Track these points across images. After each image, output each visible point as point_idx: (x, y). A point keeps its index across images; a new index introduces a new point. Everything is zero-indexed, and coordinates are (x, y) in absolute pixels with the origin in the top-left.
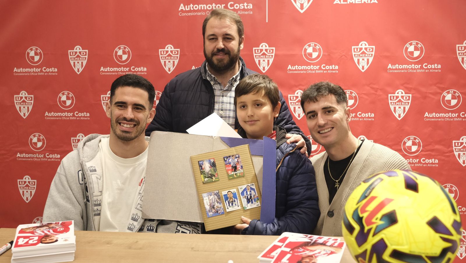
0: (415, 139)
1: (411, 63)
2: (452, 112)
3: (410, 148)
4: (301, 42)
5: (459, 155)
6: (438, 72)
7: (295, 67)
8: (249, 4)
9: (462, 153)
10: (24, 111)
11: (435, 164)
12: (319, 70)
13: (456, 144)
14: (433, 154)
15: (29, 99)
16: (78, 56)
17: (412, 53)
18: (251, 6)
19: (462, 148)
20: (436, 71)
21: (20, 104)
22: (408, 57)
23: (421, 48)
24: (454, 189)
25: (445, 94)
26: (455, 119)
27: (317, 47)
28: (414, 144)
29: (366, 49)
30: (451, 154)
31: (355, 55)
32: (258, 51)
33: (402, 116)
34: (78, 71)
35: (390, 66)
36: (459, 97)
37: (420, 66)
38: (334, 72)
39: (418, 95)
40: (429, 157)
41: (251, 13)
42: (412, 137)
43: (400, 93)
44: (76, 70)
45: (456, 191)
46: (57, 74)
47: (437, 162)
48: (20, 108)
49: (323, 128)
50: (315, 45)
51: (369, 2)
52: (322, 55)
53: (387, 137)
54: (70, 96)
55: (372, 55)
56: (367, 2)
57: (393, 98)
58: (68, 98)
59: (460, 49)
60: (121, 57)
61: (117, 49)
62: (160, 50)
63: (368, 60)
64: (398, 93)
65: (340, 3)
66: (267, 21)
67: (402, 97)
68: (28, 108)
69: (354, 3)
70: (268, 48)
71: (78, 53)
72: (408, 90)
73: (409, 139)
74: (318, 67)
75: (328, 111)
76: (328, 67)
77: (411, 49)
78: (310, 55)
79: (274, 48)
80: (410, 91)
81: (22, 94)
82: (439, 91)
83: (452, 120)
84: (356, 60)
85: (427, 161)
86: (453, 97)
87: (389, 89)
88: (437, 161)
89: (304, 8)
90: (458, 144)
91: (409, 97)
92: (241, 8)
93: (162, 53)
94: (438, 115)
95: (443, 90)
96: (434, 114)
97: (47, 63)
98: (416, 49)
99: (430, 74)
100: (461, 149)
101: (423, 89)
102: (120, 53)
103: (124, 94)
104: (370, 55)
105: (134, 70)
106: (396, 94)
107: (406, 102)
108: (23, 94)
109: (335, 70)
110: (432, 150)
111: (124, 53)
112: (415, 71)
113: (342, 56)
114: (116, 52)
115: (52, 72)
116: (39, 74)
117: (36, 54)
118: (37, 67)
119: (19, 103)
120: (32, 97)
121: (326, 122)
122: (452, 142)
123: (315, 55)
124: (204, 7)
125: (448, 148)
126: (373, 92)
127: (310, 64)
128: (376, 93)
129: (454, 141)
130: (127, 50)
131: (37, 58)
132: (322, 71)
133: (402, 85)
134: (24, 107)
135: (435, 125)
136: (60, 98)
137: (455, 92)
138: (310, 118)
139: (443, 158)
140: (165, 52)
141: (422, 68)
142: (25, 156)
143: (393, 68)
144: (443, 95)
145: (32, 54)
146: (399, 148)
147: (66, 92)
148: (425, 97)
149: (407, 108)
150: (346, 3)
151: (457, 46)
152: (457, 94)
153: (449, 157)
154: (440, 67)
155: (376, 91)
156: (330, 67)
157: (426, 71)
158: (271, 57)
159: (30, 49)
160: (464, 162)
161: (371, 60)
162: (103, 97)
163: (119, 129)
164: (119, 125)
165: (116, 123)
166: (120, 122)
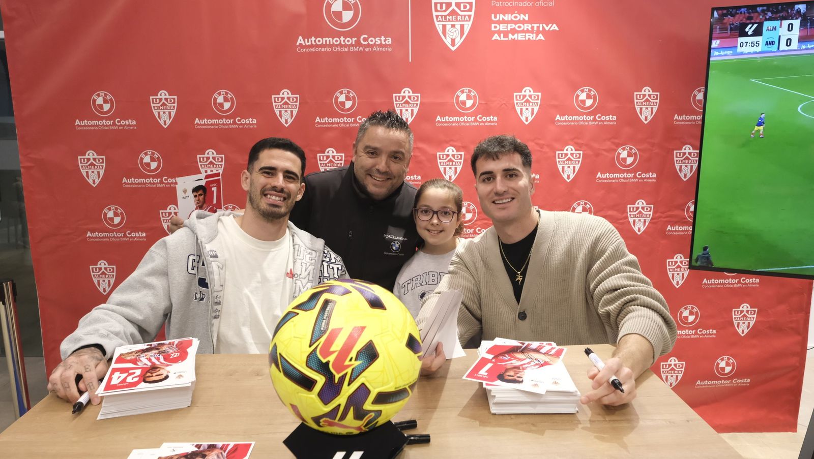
0: (586, 204)
1: (582, 114)
2: (628, 172)
4: (452, 87)
5: (634, 221)
6: (613, 125)
7: (445, 118)
8: (387, 39)
9: (637, 220)
10: (94, 177)
12: (474, 122)
13: (632, 209)
15: (99, 160)
16: (164, 104)
17: (583, 102)
18: (389, 41)
19: (637, 214)
20: (611, 123)
21: (87, 167)
22: (579, 106)
23: (595, 95)
25: (620, 150)
26: (631, 180)
27: (472, 94)
28: (585, 210)
29: (530, 96)
30: (625, 221)
31: (517, 103)
32: (399, 99)
33: (572, 177)
34: (165, 124)
35: (558, 117)
36: (635, 154)
37: (592, 117)
38: (492, 124)
39: (589, 152)
41: (390, 49)
42: (583, 202)
43: (569, 150)
44: (162, 122)
46: (136, 128)
48: (87, 173)
49: (502, 197)
50: (470, 91)
51: (534, 39)
52: (479, 103)
53: (554, 202)
54: (156, 156)
55: (537, 103)
56: (531, 39)
57: (562, 156)
58: (153, 159)
59: (638, 98)
60: (221, 105)
61: (216, 95)
62: (273, 96)
63: (533, 110)
64: (567, 150)
65: (499, 39)
66: (410, 61)
68: (98, 172)
69: (516, 39)
70: (411, 94)
71: (164, 101)
72: (578, 147)
73: (579, 205)
74: (473, 118)
75: (510, 174)
76: (484, 119)
77: (583, 96)
78: (464, 103)
79: (419, 95)
80: (581, 147)
81: (89, 155)
82: (614, 147)
83: (627, 181)
84: (518, 109)
86: (630, 155)
87: (557, 145)
89: (456, 43)
90: (633, 210)
91: (580, 154)
92: (377, 43)
93: (276, 101)
94: (612, 176)
95: (618, 145)
96: (608, 174)
97: (121, 113)
98: (589, 97)
99: (604, 128)
101: (596, 145)
102: (220, 99)
105: (240, 122)
106: (565, 152)
107: (576, 161)
108: (91, 154)
109: (493, 122)
111: (226, 100)
112: (587, 123)
113: (502, 105)
114: (215, 99)
115: (129, 125)
116: (111, 128)
117: (105, 101)
118: (107, 119)
119: (85, 166)
120: (102, 159)
122: (627, 207)
123: (469, 103)
124: (330, 41)
125: (623, 214)
126: (539, 149)
127: (463, 115)
128: (541, 150)
129: (629, 206)
130: (229, 96)
131: (106, 107)
132: (478, 124)
133: (572, 140)
134: (93, 172)
135: (609, 187)
136: (142, 159)
137: (631, 149)
138: (484, 181)
140: (280, 99)
141: (594, 120)
142: (98, 235)
143: (562, 119)
144: (618, 152)
145: (100, 101)
147: (150, 152)
148: (597, 155)
149: (577, 167)
150: (507, 39)
151: (635, 93)
152: (633, 151)
153: (622, 223)
154: (615, 118)
155: (542, 148)
156: (488, 118)
157: (600, 123)
158: (415, 105)
159: (97, 95)
160: (639, 230)
161: (536, 109)
162: (200, 158)
163: (264, 202)
164: (264, 197)
165: (261, 194)
166: (267, 192)
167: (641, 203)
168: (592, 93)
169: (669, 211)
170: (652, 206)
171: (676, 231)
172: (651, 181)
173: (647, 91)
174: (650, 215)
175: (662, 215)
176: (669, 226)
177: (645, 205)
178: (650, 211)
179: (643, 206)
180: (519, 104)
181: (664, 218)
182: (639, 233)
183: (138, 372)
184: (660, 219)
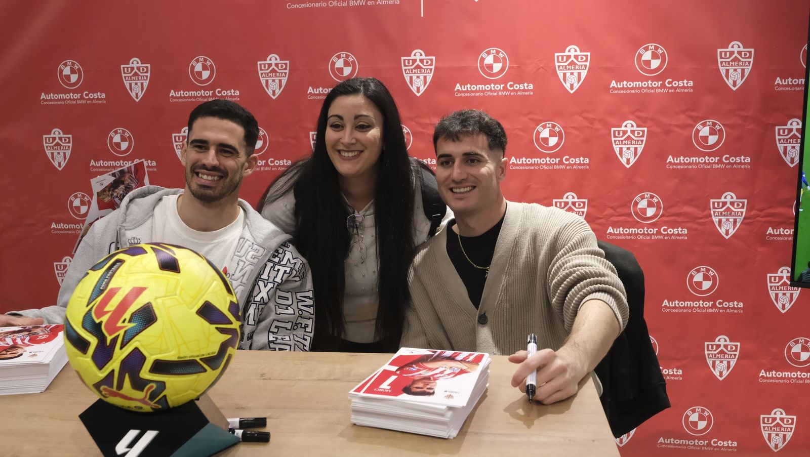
0: (652, 197)
1: (647, 79)
2: (710, 155)
3: (644, 211)
4: (476, 48)
5: (720, 221)
6: (688, 93)
7: (466, 86)
9: (724, 219)
10: (59, 159)
11: (682, 235)
12: (503, 91)
13: (716, 204)
14: (680, 219)
15: (65, 140)
16: (136, 74)
17: (648, 63)
19: (724, 211)
20: (686, 91)
21: (53, 148)
22: (642, 68)
23: (663, 54)
24: (711, 273)
25: (699, 126)
26: (715, 166)
27: (501, 55)
28: (650, 204)
29: (576, 57)
31: (559, 66)
32: (409, 63)
33: (633, 161)
34: (137, 97)
35: (613, 84)
36: (720, 130)
37: (660, 83)
38: (526, 93)
39: (656, 129)
40: (674, 225)
41: (398, 2)
42: (647, 195)
43: (629, 126)
44: (133, 95)
45: (714, 277)
46: (105, 102)
47: (686, 233)
48: (52, 154)
49: (459, 185)
50: (498, 52)
52: (509, 67)
53: (610, 194)
54: (127, 135)
55: (586, 66)
57: (619, 134)
58: (123, 139)
59: (723, 56)
61: (194, 62)
62: (259, 63)
63: (579, 74)
64: (626, 126)
66: (422, 16)
67: (633, 132)
68: (65, 154)
70: (424, 57)
71: (135, 70)
72: (641, 122)
73: (643, 198)
74: (502, 86)
75: (471, 159)
76: (517, 87)
77: (647, 56)
78: (490, 67)
79: (434, 58)
80: (644, 122)
81: (54, 134)
82: (690, 122)
83: (710, 167)
84: (560, 74)
85: (671, 231)
86: (712, 132)
87: (611, 120)
88: (685, 231)
90: (718, 205)
91: (643, 131)
93: (263, 68)
95: (696, 120)
96: (682, 158)
97: (89, 85)
98: (655, 56)
99: (676, 96)
100: (723, 213)
101: (665, 120)
102: (198, 67)
103: (205, 128)
104: (583, 66)
105: (220, 94)
106: (623, 128)
107: (638, 141)
108: (57, 133)
109: (528, 90)
110: (678, 215)
111: (205, 68)
112: (653, 91)
113: (540, 68)
114: (193, 67)
115: (98, 99)
116: (79, 102)
117: (73, 71)
118: (75, 91)
119: (50, 146)
120: (69, 138)
122: (710, 202)
123: (497, 67)
125: (703, 211)
126: (588, 125)
127: (489, 82)
128: (591, 126)
129: (712, 201)
130: (208, 63)
132: (508, 93)
133: (633, 113)
134: (59, 153)
135: (684, 175)
136: (111, 138)
137: (714, 124)
138: (442, 164)
139: (695, 226)
140: (267, 65)
141: (663, 86)
142: (63, 226)
143: (619, 86)
144: (697, 129)
145: (67, 71)
146: (628, 211)
147: (120, 130)
148: (668, 132)
149: (640, 149)
151: (719, 50)
152: (718, 127)
153: (703, 224)
154: (691, 83)
155: (592, 124)
156: (521, 85)
157: (670, 91)
158: (429, 71)
159: (64, 64)
160: (727, 233)
161: (584, 74)
162: (175, 137)
163: (195, 182)
164: (195, 176)
165: (191, 172)
166: (197, 170)
167: (729, 197)
168: (660, 51)
169: (770, 207)
170: (746, 201)
171: (780, 235)
172: (743, 167)
173: (736, 47)
174: (742, 213)
175: (759, 213)
176: (770, 228)
177: (735, 199)
178: (743, 207)
179: (732, 200)
180: (561, 68)
181: (763, 217)
182: (727, 237)
184: (757, 219)
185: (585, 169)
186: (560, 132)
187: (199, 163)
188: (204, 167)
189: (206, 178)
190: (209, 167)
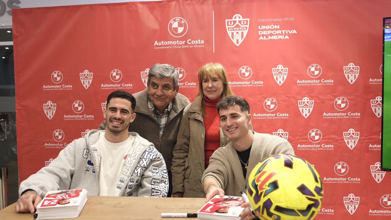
0: (317, 131)
1: (313, 79)
2: (342, 112)
3: (314, 137)
4: (237, 66)
5: (348, 142)
6: (332, 85)
7: (233, 82)
8: (201, 41)
9: (350, 141)
10: (50, 115)
11: (331, 148)
12: (250, 84)
13: (346, 134)
14: (330, 141)
15: (53, 106)
16: (86, 77)
17: (313, 72)
18: (203, 42)
19: (350, 137)
20: (330, 84)
21: (47, 110)
22: (311, 75)
23: (320, 69)
24: (345, 165)
25: (337, 100)
26: (344, 117)
27: (249, 69)
28: (316, 134)
29: (282, 70)
30: (342, 141)
31: (274, 74)
33: (308, 115)
34: (86, 87)
35: (298, 81)
37: (319, 81)
38: (260, 85)
39: (319, 101)
40: (327, 143)
41: (203, 46)
42: (315, 130)
43: (306, 99)
44: (85, 86)
45: (346, 167)
46: (72, 89)
47: (333, 147)
48: (47, 112)
49: (230, 128)
50: (247, 68)
51: (283, 38)
52: (252, 74)
53: (298, 130)
54: (81, 104)
55: (286, 74)
56: (282, 38)
57: (301, 103)
58: (79, 105)
59: (346, 69)
60: (115, 77)
61: (112, 72)
62: (141, 72)
63: (283, 77)
64: (304, 100)
65: (263, 39)
66: (214, 52)
67: (308, 102)
68: (53, 112)
69: (273, 39)
71: (86, 75)
72: (311, 98)
73: (313, 131)
74: (249, 82)
75: (234, 116)
76: (256, 83)
77: (313, 69)
78: (244, 74)
80: (312, 98)
81: (48, 103)
82: (333, 98)
83: (342, 117)
84: (275, 77)
85: (326, 146)
86: (343, 102)
87: (298, 97)
88: (333, 146)
89: (239, 42)
90: (347, 135)
91: (312, 102)
92: (196, 43)
93: (143, 74)
94: (332, 114)
95: (336, 97)
96: (330, 114)
97: (65, 82)
98: (316, 69)
99: (326, 87)
100: (349, 138)
101: (322, 97)
102: (114, 74)
103: (115, 102)
104: (285, 74)
105: (124, 86)
106: (303, 101)
107: (310, 106)
108: (49, 103)
109: (261, 84)
110: (329, 139)
111: (117, 74)
112: (316, 85)
113: (266, 75)
114: (112, 74)
115: (69, 88)
116: (60, 89)
117: (58, 76)
118: (58, 85)
120: (55, 105)
121: (232, 124)
122: (343, 133)
123: (247, 74)
124: (171, 43)
125: (340, 137)
126: (288, 99)
127: (244, 81)
128: (289, 100)
129: (344, 132)
130: (119, 72)
131: (59, 79)
132: (252, 85)
133: (307, 94)
134: (50, 112)
135: (331, 121)
136: (74, 105)
137: (343, 99)
139: (337, 144)
140: (145, 73)
141: (320, 82)
142: (50, 145)
143: (301, 82)
144: (336, 101)
145: (55, 76)
146: (306, 137)
147: (78, 102)
148: (323, 102)
149: (311, 110)
150: (267, 39)
151: (344, 67)
152: (345, 100)
153: (341, 143)
154: (332, 81)
155: (289, 99)
156: (258, 82)
157: (324, 84)
159: (54, 73)
160: (351, 147)
161: (285, 77)
162: (103, 105)
163: (111, 125)
164: (111, 122)
165: (109, 121)
166: (112, 120)
167: (351, 131)
168: (318, 67)
169: (370, 135)
170: (359, 132)
171: (375, 148)
172: (357, 117)
173: (351, 65)
174: (358, 138)
175: (365, 138)
176: (371, 145)
177: (354, 132)
178: (358, 135)
179: (353, 132)
180: (275, 74)
181: (368, 139)
182: (351, 149)
183: (56, 201)
184: (364, 140)
185: (287, 119)
186: (275, 103)
187: (113, 117)
188: (115, 118)
189: (116, 123)
190: (117, 119)
